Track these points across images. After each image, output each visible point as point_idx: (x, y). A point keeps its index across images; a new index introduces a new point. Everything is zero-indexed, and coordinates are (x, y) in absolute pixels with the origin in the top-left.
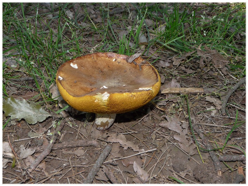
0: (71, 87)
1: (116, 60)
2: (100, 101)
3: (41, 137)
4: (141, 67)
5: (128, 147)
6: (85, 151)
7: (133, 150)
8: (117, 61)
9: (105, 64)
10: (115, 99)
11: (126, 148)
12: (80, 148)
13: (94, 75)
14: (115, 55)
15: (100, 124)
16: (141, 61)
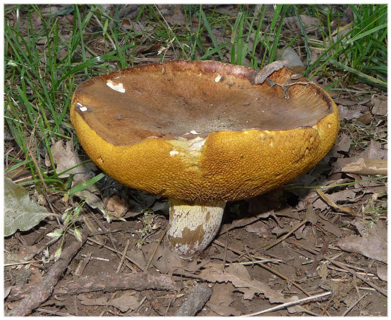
0: (108, 126)
1: (222, 80)
2: (182, 154)
3: (25, 264)
4: (288, 91)
5: (256, 294)
6: (139, 301)
7: (268, 299)
8: (225, 81)
9: (196, 87)
10: (222, 145)
11: (249, 295)
12: (127, 293)
13: (166, 109)
14: (219, 66)
15: (181, 236)
16: (288, 76)
